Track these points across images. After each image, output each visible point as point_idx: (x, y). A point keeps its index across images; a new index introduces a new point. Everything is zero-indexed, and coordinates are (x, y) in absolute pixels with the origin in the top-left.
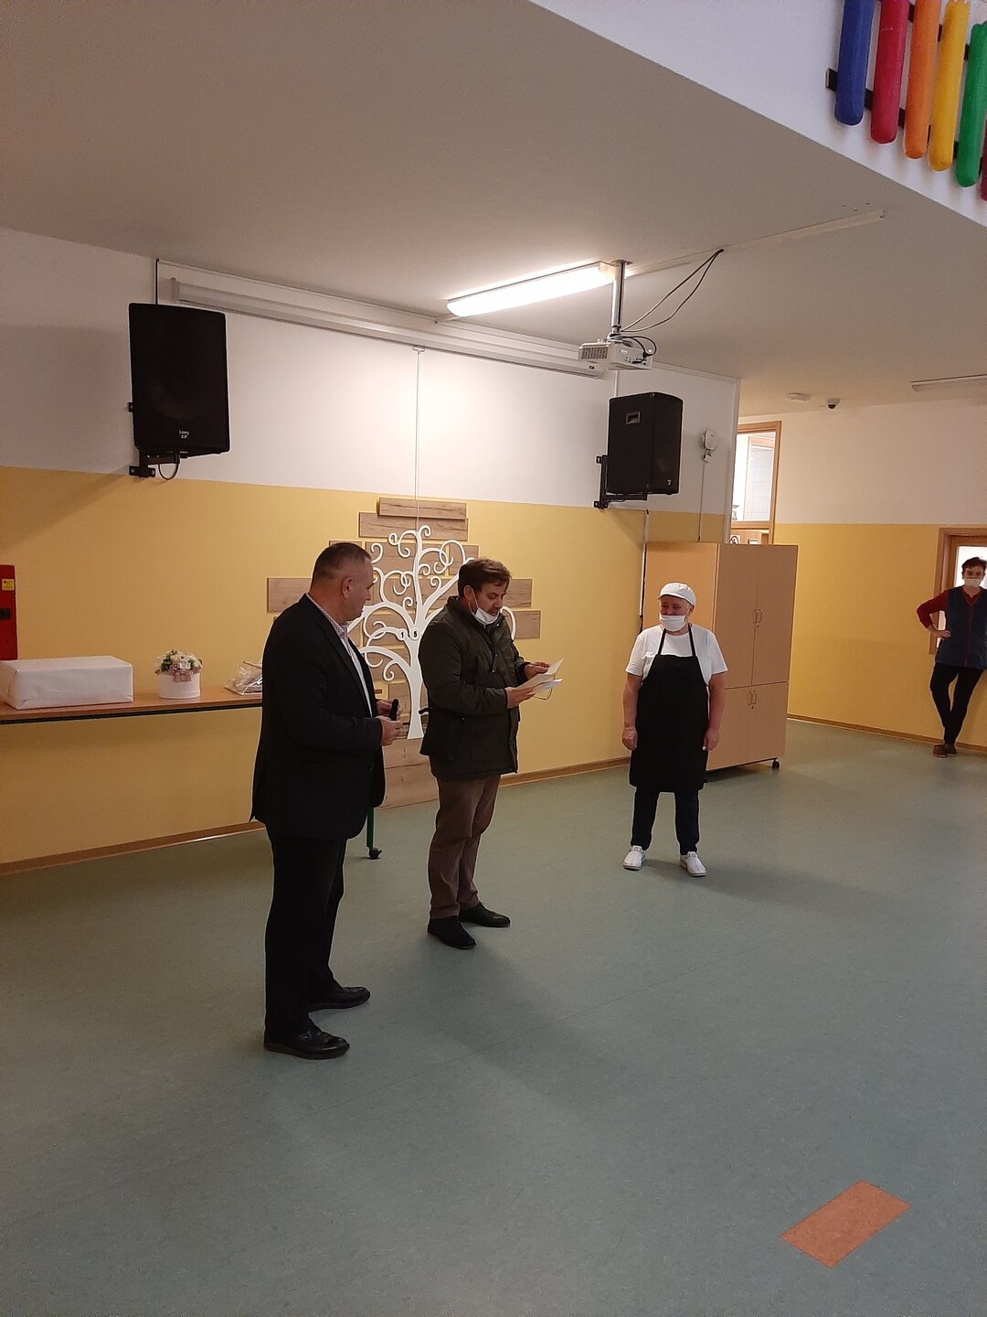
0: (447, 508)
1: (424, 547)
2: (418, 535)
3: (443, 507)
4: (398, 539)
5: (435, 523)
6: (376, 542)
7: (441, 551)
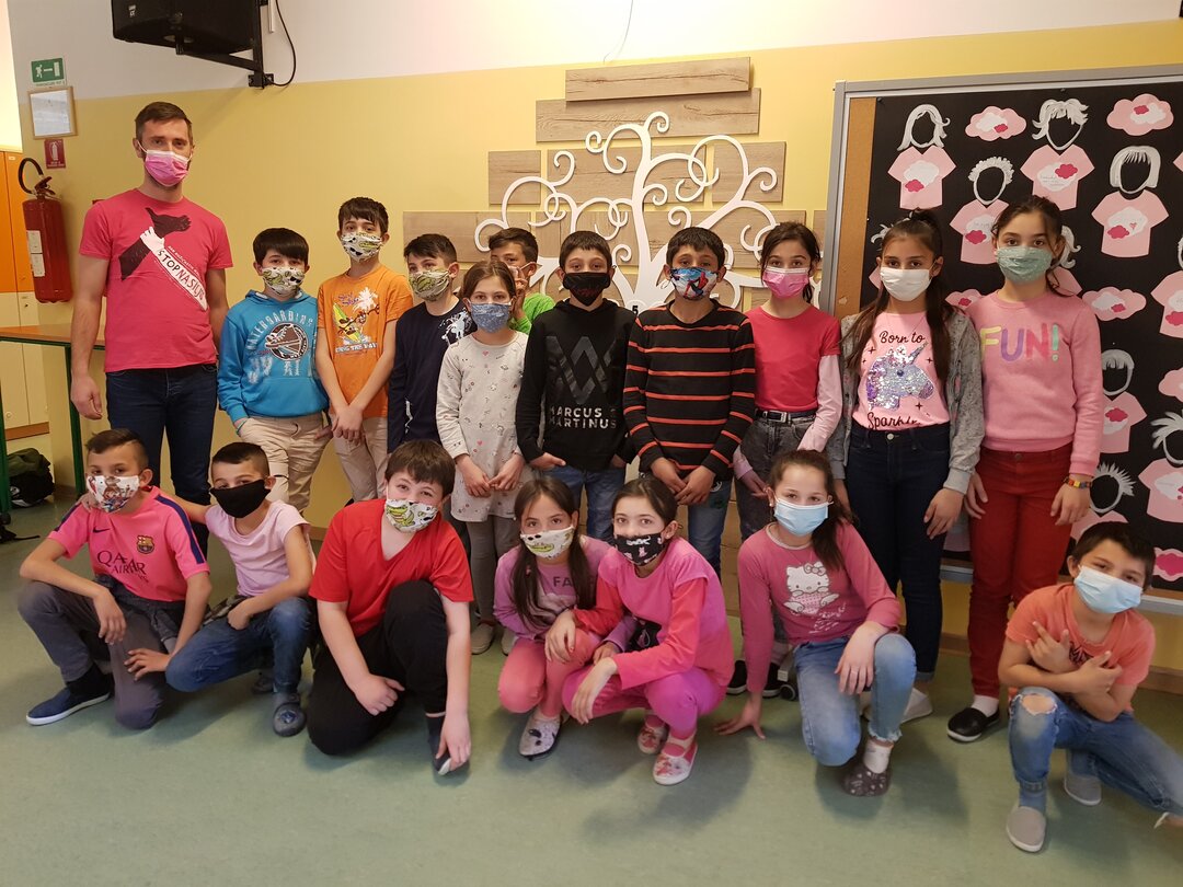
0: (703, 72)
1: (654, 152)
2: (642, 131)
3: (693, 71)
4: (603, 140)
5: (681, 105)
6: (562, 149)
7: (691, 158)
